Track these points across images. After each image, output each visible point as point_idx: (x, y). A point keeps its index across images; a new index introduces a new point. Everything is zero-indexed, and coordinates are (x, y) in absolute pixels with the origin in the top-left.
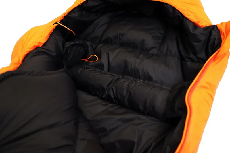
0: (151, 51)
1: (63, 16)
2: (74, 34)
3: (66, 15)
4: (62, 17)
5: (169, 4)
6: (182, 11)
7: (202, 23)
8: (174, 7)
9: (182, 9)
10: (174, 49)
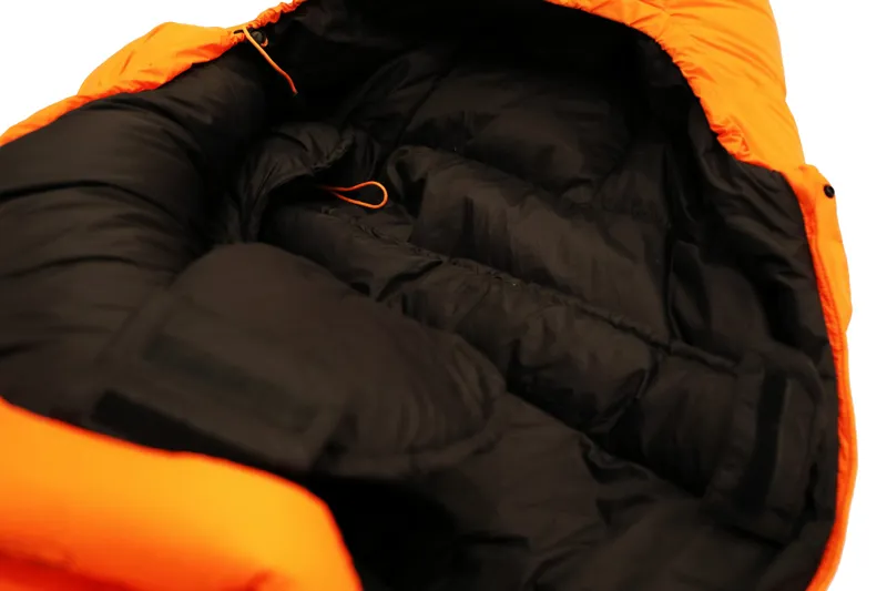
0: (571, 194)
1: (278, 11)
2: (294, 90)
3: (289, 10)
4: (272, 12)
5: (654, 40)
6: (688, 72)
7: (731, 140)
8: (668, 52)
9: (691, 64)
10: (649, 190)
